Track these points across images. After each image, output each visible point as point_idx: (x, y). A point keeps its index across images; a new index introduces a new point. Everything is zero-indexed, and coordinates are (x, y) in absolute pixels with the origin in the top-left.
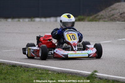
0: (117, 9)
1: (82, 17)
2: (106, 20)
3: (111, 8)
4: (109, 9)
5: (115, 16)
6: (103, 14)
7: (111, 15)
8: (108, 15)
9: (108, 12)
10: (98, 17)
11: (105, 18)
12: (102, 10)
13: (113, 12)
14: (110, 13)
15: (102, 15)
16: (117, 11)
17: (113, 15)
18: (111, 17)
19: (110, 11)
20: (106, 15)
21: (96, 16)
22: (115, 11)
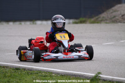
0: (118, 11)
1: (84, 19)
2: (108, 22)
3: (113, 10)
5: (117, 18)
7: (112, 16)
9: (110, 14)
10: (100, 19)
11: (106, 20)
12: (103, 12)
13: (114, 14)
15: (103, 17)
17: (115, 17)
18: (113, 19)
19: (112, 13)
20: (108, 17)
21: (97, 19)
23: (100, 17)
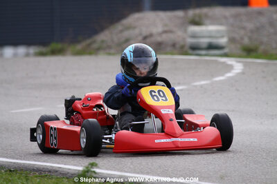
0: (134, 28)
1: (59, 46)
2: (112, 51)
4: (119, 27)
5: (133, 42)
6: (104, 38)
7: (123, 39)
8: (115, 39)
9: (117, 34)
11: (109, 47)
12: (102, 29)
13: (126, 34)
15: (103, 41)
16: (137, 31)
19: (121, 31)
20: (113, 42)
21: (90, 44)
22: (131, 31)
23: (95, 42)
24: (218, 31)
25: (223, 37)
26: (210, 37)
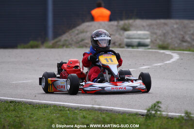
0: (87, 32)
1: (35, 43)
3: (78, 30)
4: (75, 31)
5: (86, 41)
6: (66, 38)
7: (79, 39)
8: (75, 40)
9: (75, 36)
10: (61, 43)
11: (71, 44)
12: (64, 33)
13: (82, 36)
14: (77, 37)
15: (66, 40)
17: (83, 40)
18: (81, 43)
19: (78, 34)
20: (73, 41)
21: (57, 42)
22: (84, 34)
23: (60, 41)
24: (144, 35)
25: (147, 38)
26: (139, 38)
